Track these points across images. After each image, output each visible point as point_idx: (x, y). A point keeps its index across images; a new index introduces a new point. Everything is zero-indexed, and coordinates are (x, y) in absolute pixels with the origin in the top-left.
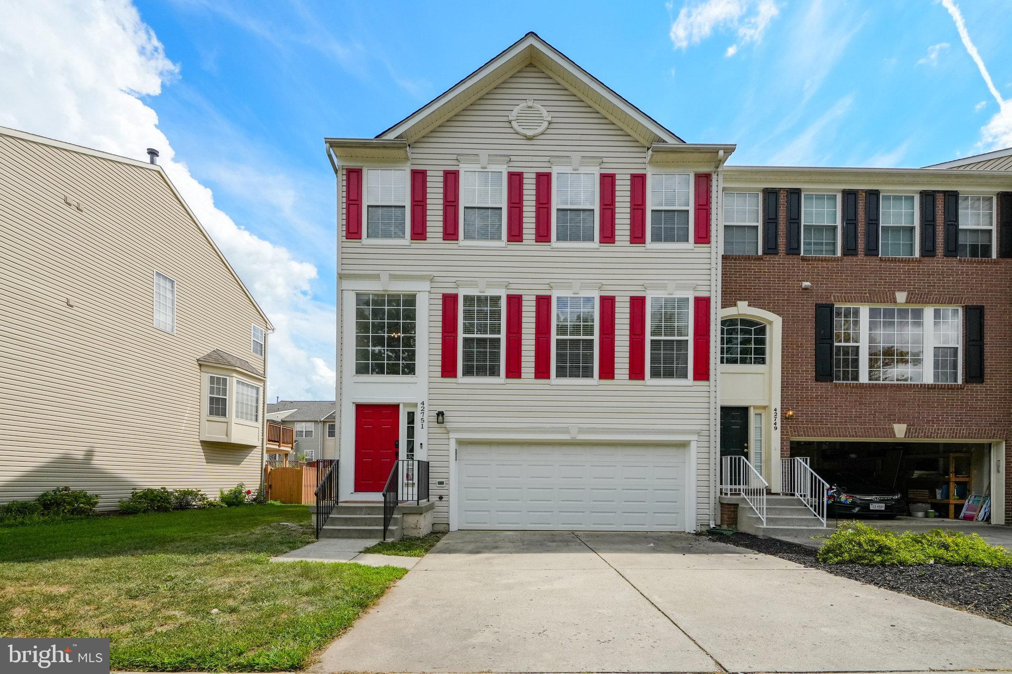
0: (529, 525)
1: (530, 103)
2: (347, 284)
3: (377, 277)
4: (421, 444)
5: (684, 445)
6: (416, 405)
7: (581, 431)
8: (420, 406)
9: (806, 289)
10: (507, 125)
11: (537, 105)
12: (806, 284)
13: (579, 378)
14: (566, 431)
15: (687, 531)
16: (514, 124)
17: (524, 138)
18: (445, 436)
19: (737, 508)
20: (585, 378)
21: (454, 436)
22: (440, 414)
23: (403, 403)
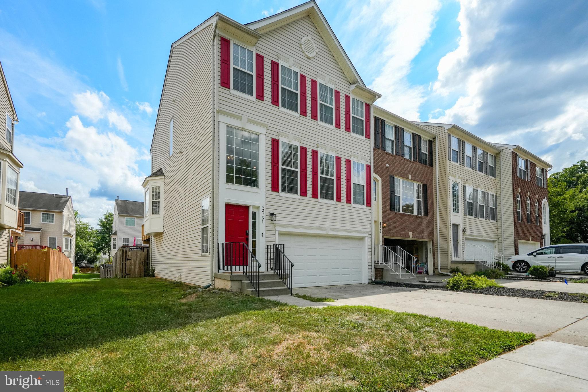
0: (307, 284)
1: (310, 39)
2: (221, 118)
3: (240, 118)
4: (263, 234)
5: (361, 239)
6: (258, 208)
7: (332, 230)
8: (261, 208)
9: (387, 167)
10: (299, 46)
11: (312, 41)
12: (387, 165)
13: (328, 200)
14: (324, 229)
15: (363, 283)
16: (303, 46)
17: (306, 56)
18: (273, 229)
19: (382, 270)
20: (326, 200)
21: (278, 229)
22: (272, 215)
23: (253, 206)
